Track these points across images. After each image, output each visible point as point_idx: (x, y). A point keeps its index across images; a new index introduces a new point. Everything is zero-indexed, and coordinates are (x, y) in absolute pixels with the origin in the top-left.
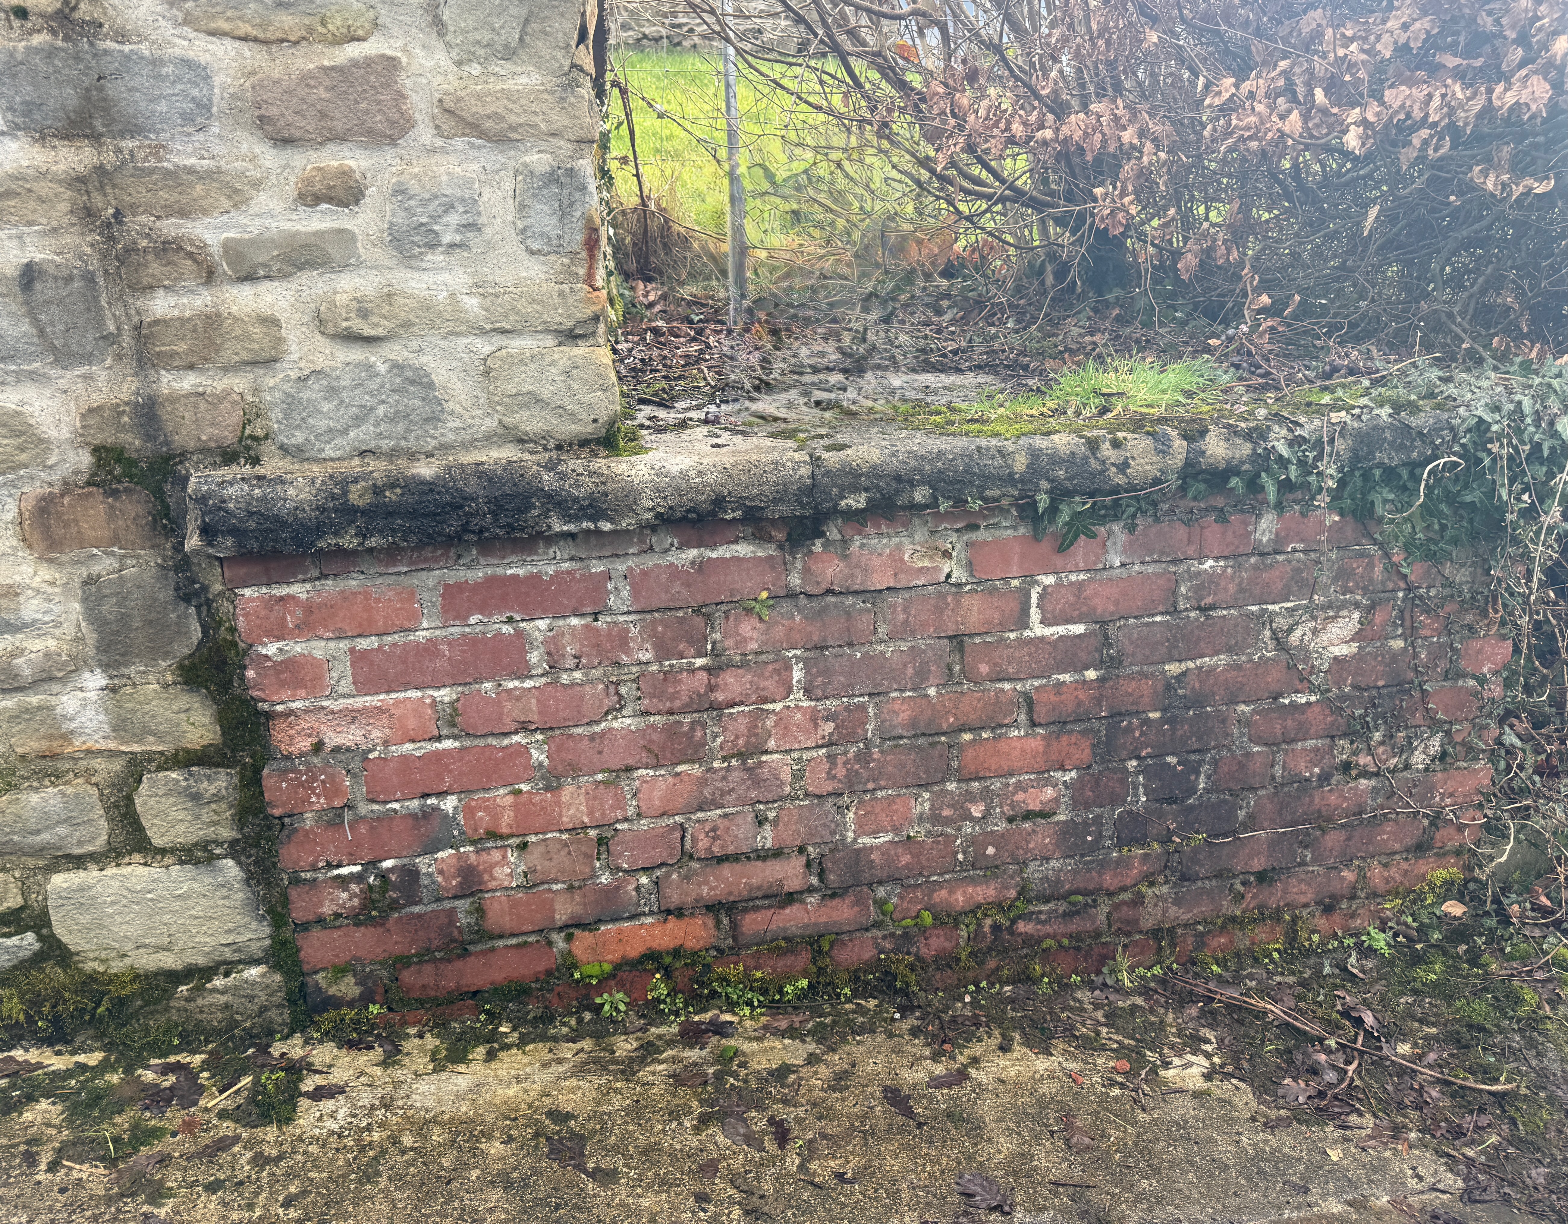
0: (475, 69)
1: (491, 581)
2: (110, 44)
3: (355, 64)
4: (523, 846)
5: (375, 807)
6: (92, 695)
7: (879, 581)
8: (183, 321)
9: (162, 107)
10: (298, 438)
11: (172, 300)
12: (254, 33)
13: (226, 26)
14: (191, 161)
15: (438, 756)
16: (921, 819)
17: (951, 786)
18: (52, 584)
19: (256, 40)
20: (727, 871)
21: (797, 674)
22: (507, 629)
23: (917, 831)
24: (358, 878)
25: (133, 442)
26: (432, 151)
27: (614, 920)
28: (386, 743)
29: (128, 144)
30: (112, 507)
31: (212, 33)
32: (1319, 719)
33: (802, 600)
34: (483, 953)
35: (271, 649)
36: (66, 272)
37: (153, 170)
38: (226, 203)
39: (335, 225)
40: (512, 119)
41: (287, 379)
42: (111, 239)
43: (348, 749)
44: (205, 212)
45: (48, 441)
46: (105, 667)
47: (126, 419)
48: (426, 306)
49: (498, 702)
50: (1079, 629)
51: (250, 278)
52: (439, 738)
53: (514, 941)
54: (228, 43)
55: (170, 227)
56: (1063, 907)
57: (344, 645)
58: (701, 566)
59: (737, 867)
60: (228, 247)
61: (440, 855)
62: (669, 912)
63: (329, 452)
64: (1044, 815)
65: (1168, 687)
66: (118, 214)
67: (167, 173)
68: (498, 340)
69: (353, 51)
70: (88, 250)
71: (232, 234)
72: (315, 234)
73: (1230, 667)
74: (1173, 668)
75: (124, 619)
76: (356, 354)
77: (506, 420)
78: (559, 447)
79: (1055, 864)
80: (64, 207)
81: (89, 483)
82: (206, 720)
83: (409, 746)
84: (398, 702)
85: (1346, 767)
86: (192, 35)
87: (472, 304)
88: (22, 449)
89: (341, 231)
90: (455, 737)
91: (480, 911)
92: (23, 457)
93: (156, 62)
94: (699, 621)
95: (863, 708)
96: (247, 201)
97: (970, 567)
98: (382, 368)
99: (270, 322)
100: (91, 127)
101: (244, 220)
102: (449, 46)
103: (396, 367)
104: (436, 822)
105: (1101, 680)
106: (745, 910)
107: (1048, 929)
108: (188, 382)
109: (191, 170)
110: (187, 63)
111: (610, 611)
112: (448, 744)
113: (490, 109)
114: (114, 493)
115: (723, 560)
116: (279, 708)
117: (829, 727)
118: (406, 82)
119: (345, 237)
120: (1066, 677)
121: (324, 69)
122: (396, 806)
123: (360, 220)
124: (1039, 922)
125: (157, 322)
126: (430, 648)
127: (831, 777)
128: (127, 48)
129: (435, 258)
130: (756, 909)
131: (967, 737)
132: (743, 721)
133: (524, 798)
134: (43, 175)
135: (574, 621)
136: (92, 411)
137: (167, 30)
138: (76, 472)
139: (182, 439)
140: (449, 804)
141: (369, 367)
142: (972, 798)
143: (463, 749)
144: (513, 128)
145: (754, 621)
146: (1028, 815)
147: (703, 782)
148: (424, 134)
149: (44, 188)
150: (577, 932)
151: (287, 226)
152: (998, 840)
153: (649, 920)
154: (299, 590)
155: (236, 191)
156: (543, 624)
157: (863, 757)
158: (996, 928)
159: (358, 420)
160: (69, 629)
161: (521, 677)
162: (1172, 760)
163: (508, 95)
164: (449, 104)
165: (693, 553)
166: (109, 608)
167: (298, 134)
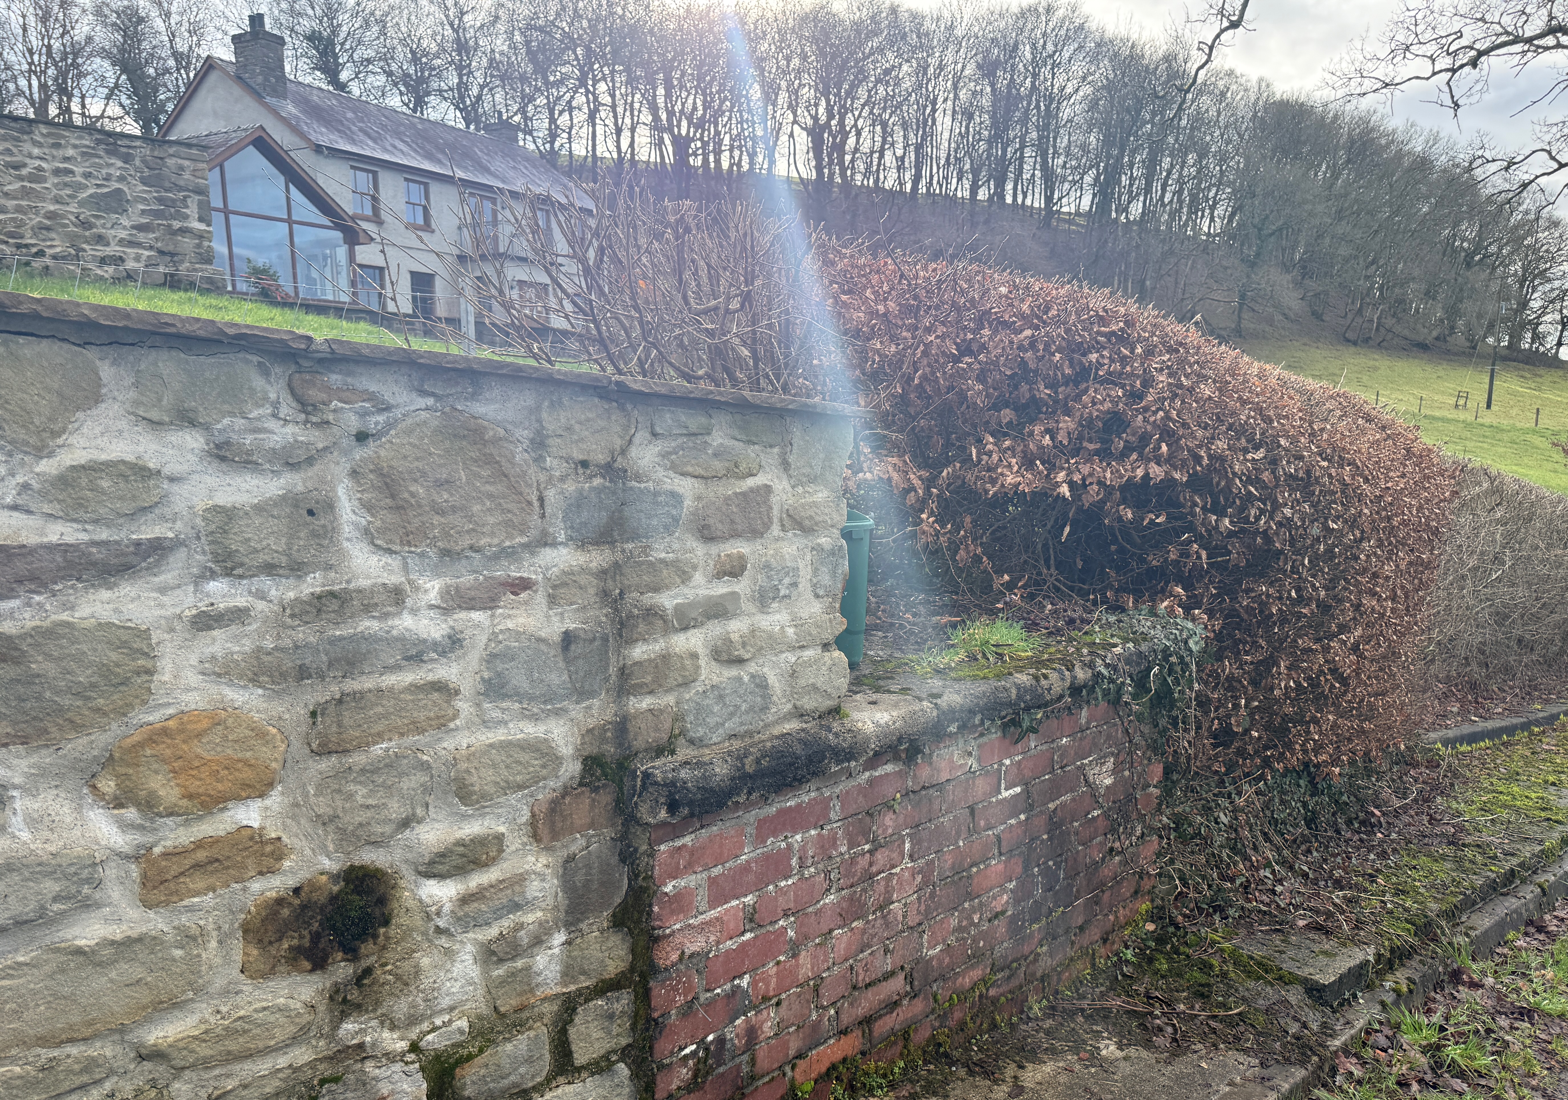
0: (800, 490)
1: (780, 812)
2: (634, 484)
3: (752, 490)
4: (778, 1004)
5: (709, 995)
6: (556, 951)
7: (944, 776)
8: (650, 660)
9: (655, 522)
10: (701, 732)
11: (644, 648)
12: (703, 473)
13: (690, 469)
14: (663, 555)
15: (744, 945)
16: (954, 931)
17: (966, 905)
18: (547, 866)
19: (703, 477)
20: (870, 993)
21: (907, 846)
22: (783, 845)
23: (951, 940)
24: (694, 1053)
25: (610, 749)
26: (777, 539)
27: (816, 1046)
28: (718, 943)
29: (630, 546)
30: (594, 800)
31: (682, 474)
32: (1102, 824)
33: (912, 796)
34: (752, 1092)
35: (668, 888)
36: (591, 636)
37: (643, 563)
38: (678, 580)
39: (729, 590)
40: (817, 518)
41: (697, 692)
42: (616, 610)
43: (698, 954)
44: (668, 588)
45: (562, 758)
46: (568, 925)
47: (609, 734)
48: (771, 636)
49: (776, 898)
50: (1018, 790)
51: (685, 628)
52: (743, 934)
53: (766, 1079)
54: (689, 479)
55: (649, 599)
56: (1007, 972)
57: (704, 875)
58: (872, 782)
59: (875, 989)
60: (677, 608)
61: (738, 1022)
62: (841, 1032)
63: (715, 739)
64: (1003, 912)
65: (1051, 818)
66: (621, 593)
67: (651, 564)
68: (799, 653)
69: (751, 482)
70: (604, 619)
71: (679, 601)
72: (722, 596)
73: (1073, 800)
74: (1051, 806)
75: (587, 884)
76: (733, 672)
77: (799, 703)
78: (820, 717)
79: (1005, 945)
80: (592, 591)
81: (581, 784)
82: (622, 953)
83: (729, 943)
84: (727, 910)
85: (1112, 849)
86: (673, 475)
87: (791, 631)
88: (544, 766)
89: (734, 593)
90: (751, 931)
91: (753, 1062)
92: (544, 772)
93: (656, 494)
94: (868, 819)
95: (933, 861)
96: (689, 578)
97: (979, 760)
98: (746, 679)
99: (694, 656)
100: (612, 536)
101: (686, 591)
102: (790, 476)
103: (753, 676)
104: (738, 996)
105: (1027, 819)
106: (876, 1020)
107: (1001, 990)
108: (646, 703)
109: (662, 561)
110: (673, 494)
111: (830, 822)
112: (748, 936)
113: (809, 513)
114: (596, 790)
115: (881, 776)
116: (668, 931)
117: (919, 878)
118: (774, 500)
119: (734, 595)
120: (1013, 821)
121: (735, 494)
122: (718, 991)
123: (741, 585)
124: (999, 986)
125: (636, 664)
126: (745, 868)
127: (919, 912)
128: (643, 485)
129: (775, 605)
130: (881, 1016)
131: (974, 870)
132: (883, 883)
133: (782, 966)
134: (583, 570)
135: (813, 832)
136: (590, 731)
137: (661, 473)
138: (572, 778)
139: (639, 744)
140: (745, 982)
141: (739, 679)
142: (973, 910)
143: (756, 937)
144: (816, 524)
145: (891, 815)
146: (996, 916)
147: (864, 931)
148: (776, 530)
149: (583, 580)
150: (797, 1061)
151: (707, 592)
152: (983, 935)
153: (832, 1041)
154: (687, 840)
155: (684, 572)
156: (798, 837)
157: (933, 895)
158: (981, 996)
159: (732, 715)
160: (550, 901)
161: (786, 878)
162: (1051, 863)
163: (815, 504)
164: (791, 512)
165: (867, 774)
166: (579, 878)
167: (719, 533)
